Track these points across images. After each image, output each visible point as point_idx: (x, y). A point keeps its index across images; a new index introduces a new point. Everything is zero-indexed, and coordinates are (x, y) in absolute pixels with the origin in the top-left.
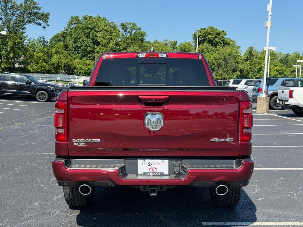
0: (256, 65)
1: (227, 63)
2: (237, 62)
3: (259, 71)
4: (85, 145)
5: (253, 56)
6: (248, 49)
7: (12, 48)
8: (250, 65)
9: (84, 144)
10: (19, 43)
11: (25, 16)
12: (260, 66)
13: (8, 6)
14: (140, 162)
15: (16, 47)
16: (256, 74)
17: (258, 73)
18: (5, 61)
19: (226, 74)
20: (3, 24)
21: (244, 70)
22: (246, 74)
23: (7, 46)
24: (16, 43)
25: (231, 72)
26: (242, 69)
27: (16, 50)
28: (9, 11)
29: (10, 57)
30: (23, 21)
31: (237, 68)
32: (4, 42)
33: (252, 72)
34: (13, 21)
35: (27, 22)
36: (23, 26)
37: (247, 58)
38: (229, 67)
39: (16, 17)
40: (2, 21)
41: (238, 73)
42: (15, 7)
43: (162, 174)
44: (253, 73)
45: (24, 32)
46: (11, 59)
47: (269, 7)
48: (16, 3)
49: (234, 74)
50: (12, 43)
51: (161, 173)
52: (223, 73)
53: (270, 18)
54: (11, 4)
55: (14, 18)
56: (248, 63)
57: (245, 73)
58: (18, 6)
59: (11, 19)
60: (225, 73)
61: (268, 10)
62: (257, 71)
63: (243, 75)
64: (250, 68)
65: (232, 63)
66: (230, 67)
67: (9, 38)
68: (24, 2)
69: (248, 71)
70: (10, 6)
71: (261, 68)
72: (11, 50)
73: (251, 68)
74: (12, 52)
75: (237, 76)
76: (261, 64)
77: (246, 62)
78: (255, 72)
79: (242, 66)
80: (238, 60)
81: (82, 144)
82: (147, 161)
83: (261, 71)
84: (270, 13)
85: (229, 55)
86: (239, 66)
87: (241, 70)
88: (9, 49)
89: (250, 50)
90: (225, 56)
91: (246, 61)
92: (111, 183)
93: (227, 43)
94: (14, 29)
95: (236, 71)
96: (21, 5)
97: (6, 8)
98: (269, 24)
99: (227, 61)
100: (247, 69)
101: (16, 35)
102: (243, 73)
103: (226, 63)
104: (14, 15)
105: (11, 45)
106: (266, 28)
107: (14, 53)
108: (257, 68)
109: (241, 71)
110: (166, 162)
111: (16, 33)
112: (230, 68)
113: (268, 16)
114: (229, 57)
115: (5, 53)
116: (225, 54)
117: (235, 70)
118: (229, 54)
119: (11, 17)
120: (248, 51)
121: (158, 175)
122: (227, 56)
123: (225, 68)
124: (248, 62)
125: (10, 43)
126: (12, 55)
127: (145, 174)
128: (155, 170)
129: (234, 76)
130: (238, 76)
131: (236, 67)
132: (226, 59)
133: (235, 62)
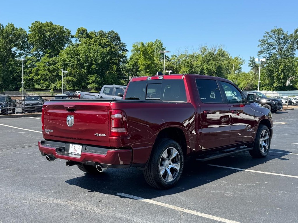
4: (49, 133)
7: (282, 70)
10: (288, 66)
11: (295, 44)
13: (281, 38)
15: (286, 70)
18: (277, 82)
20: (276, 53)
23: (278, 69)
24: (286, 66)
27: (285, 72)
28: (282, 41)
29: (281, 78)
30: (293, 48)
32: (276, 66)
34: (284, 49)
35: (296, 49)
36: (293, 52)
39: (287, 45)
40: (276, 50)
42: (286, 38)
45: (293, 57)
46: (282, 80)
48: (287, 35)
50: (282, 66)
54: (283, 36)
55: (286, 46)
58: (289, 36)
59: (283, 48)
67: (281, 62)
68: (294, 33)
70: (283, 37)
72: (281, 72)
74: (282, 74)
88: (280, 72)
94: (285, 55)
96: (291, 36)
97: (279, 40)
101: (286, 60)
104: (286, 44)
105: (282, 68)
107: (284, 74)
110: (81, 146)
111: (287, 58)
115: (277, 75)
119: (283, 46)
121: (76, 155)
125: (281, 67)
126: (282, 76)
127: (71, 154)
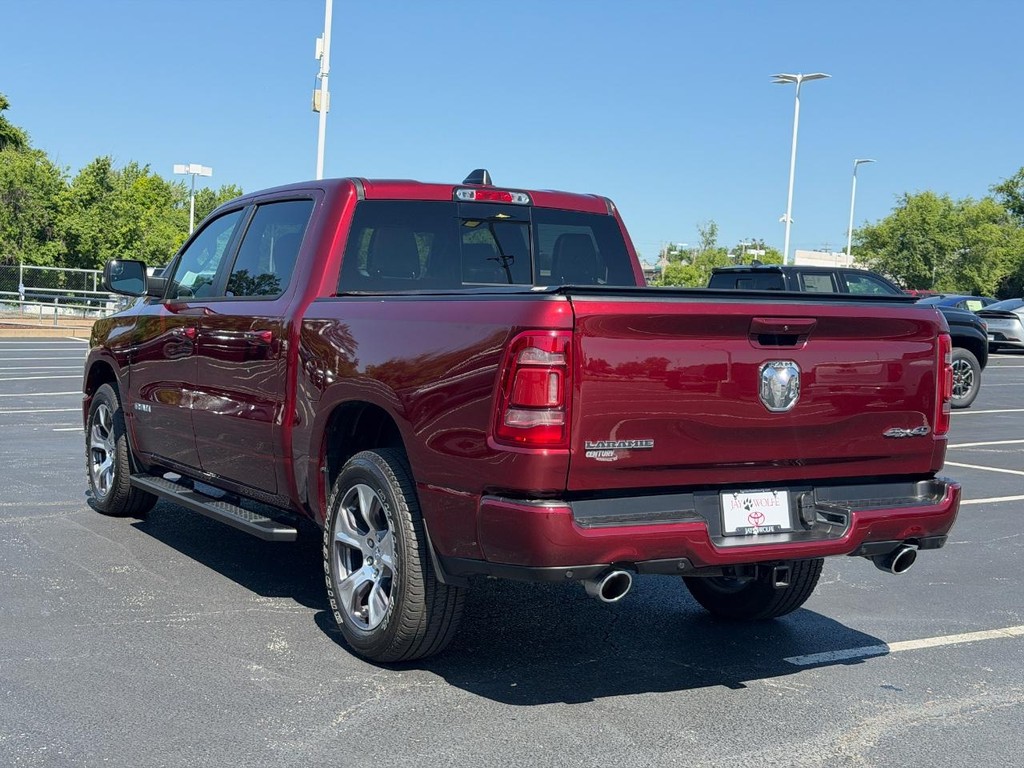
0: (121, 221)
1: (17, 208)
2: (55, 208)
3: (130, 242)
4: (614, 456)
5: (110, 189)
6: (91, 164)
8: (102, 221)
9: (612, 453)
12: (132, 226)
14: (727, 499)
16: (120, 251)
17: (125, 247)
19: (15, 245)
21: (79, 236)
22: (89, 251)
25: (35, 242)
26: (73, 232)
31: (56, 229)
33: (108, 245)
37: (90, 194)
38: (26, 224)
41: (60, 246)
43: (778, 531)
44: (110, 248)
47: (323, 46)
49: (43, 249)
51: (775, 527)
52: (5, 243)
53: (325, 80)
56: (93, 212)
57: (86, 247)
60: (12, 241)
61: (317, 57)
62: (122, 240)
63: (80, 252)
64: (101, 231)
65: (36, 208)
66: (29, 221)
69: (94, 239)
71: (135, 230)
73: (105, 231)
75: (56, 254)
76: (137, 218)
77: (86, 209)
78: (117, 245)
79: (73, 222)
80: (55, 199)
81: (607, 453)
82: (743, 496)
83: (136, 240)
84: (325, 68)
85: (26, 182)
86: (60, 221)
87: (68, 234)
89: (99, 169)
90: (11, 182)
91: (87, 204)
92: (683, 562)
93: (10, 138)
95: (52, 239)
98: (323, 99)
99: (18, 200)
100: (93, 233)
102: (79, 248)
103: (15, 209)
106: (315, 111)
108: (124, 230)
109: (72, 239)
110: (782, 496)
112: (31, 225)
113: (319, 76)
114: (26, 187)
116: (11, 176)
117: (49, 234)
118: (25, 178)
120: (92, 172)
121: (770, 533)
122: (17, 184)
123: (11, 225)
124: (94, 209)
127: (740, 534)
128: (760, 521)
129: (43, 254)
130: (59, 254)
131: (49, 225)
132: (13, 192)
133: (46, 208)
